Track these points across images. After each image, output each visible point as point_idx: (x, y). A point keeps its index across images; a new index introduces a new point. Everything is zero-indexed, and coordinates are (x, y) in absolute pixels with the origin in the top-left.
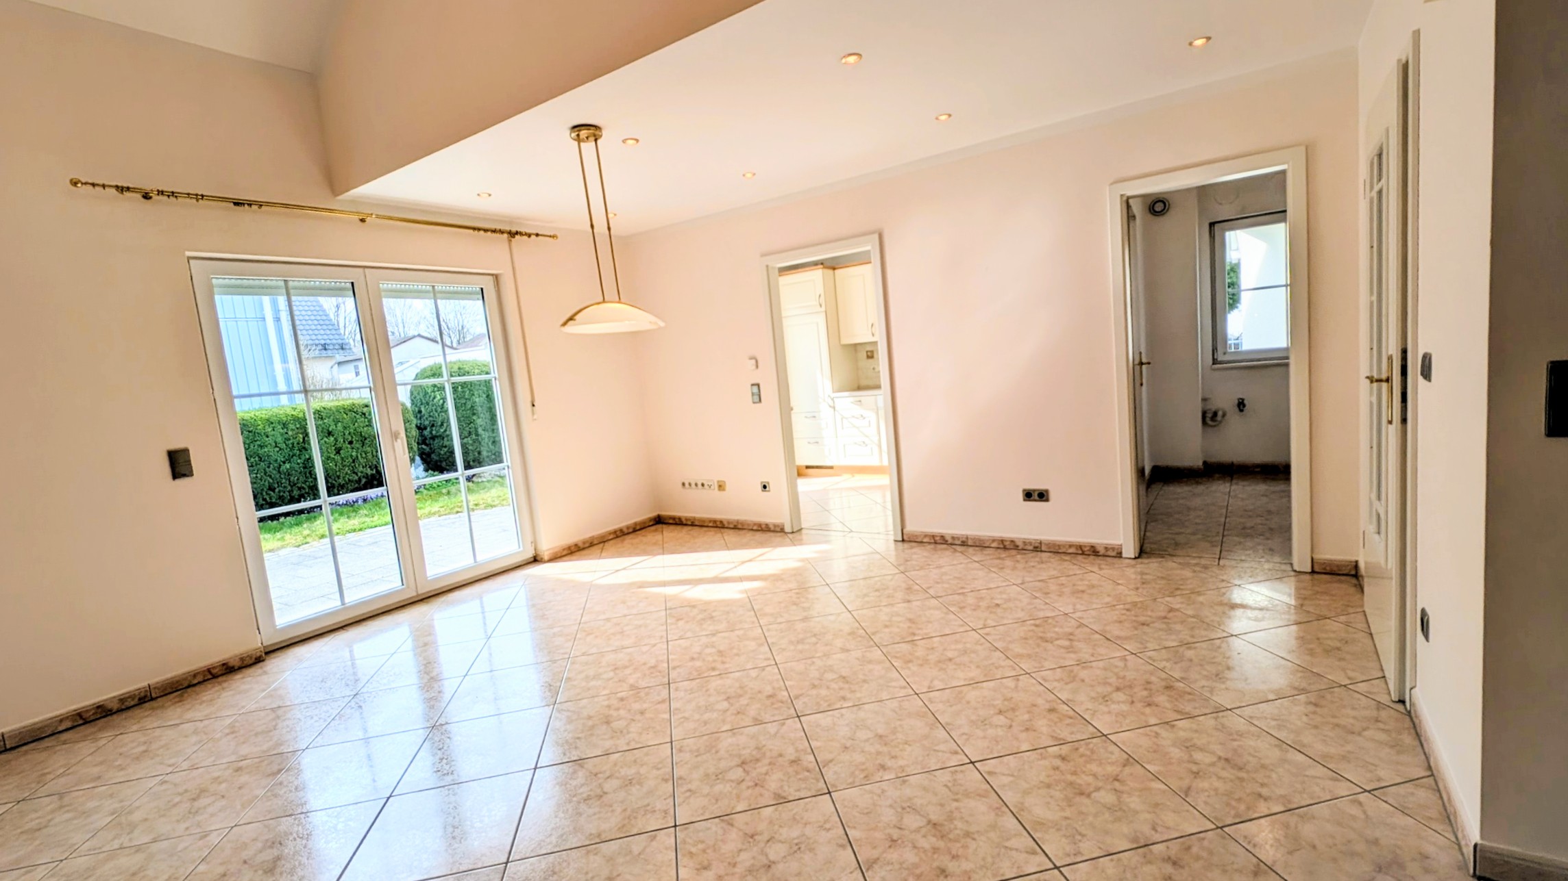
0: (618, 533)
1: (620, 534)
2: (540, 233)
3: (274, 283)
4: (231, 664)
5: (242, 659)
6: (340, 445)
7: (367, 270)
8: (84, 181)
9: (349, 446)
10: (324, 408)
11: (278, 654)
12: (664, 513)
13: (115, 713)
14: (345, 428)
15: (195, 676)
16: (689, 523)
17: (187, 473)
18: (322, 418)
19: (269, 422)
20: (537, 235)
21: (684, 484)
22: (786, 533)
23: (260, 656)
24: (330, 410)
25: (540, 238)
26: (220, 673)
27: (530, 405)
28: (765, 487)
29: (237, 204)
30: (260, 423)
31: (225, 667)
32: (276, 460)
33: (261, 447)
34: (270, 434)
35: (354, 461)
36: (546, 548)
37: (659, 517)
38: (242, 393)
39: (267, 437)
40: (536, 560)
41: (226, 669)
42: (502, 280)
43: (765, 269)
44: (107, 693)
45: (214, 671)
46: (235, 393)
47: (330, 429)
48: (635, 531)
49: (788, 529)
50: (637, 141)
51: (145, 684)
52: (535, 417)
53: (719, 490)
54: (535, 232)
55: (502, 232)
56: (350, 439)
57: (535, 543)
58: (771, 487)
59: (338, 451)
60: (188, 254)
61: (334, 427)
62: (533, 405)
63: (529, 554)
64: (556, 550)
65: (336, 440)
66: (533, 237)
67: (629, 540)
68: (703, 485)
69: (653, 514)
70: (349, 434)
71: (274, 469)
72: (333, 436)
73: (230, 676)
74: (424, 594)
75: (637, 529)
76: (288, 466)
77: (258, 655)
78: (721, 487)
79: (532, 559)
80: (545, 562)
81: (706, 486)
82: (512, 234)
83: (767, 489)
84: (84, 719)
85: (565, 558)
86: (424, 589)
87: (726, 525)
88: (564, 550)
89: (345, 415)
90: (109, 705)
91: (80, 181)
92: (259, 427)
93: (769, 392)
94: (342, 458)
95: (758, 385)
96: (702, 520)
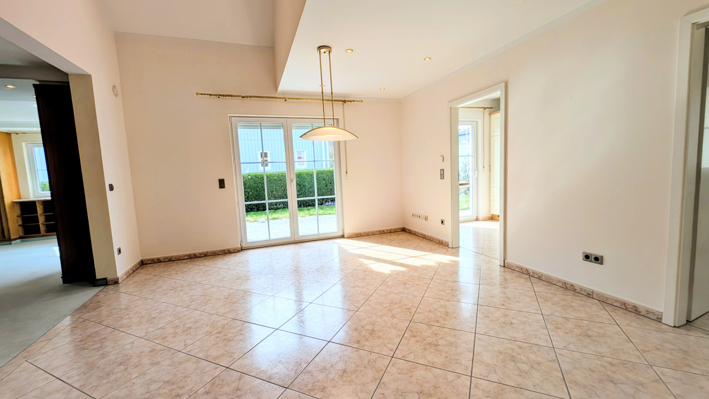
0: (381, 232)
1: (382, 233)
2: (354, 100)
3: (257, 124)
4: (231, 251)
5: (234, 250)
6: (327, 184)
7: (287, 119)
8: (199, 93)
9: (330, 184)
10: (324, 171)
11: (246, 251)
12: (407, 227)
13: (198, 257)
14: (329, 178)
15: (220, 252)
16: (414, 233)
17: (223, 186)
18: (323, 174)
19: (307, 174)
20: (354, 101)
21: (413, 215)
22: (449, 247)
23: (239, 250)
24: (326, 171)
25: (354, 102)
26: (227, 253)
27: (345, 173)
28: (442, 222)
29: (243, 97)
30: (304, 174)
31: (229, 251)
32: (308, 187)
33: (304, 182)
34: (307, 178)
35: (331, 190)
36: (347, 232)
37: (404, 228)
38: (244, 162)
39: (306, 179)
40: (343, 237)
41: (229, 252)
42: (340, 120)
43: (449, 108)
44: (197, 251)
45: (226, 252)
46: (242, 161)
47: (325, 178)
48: (390, 232)
49: (450, 246)
50: (352, 50)
51: (206, 251)
52: (347, 178)
53: (425, 220)
54: (353, 100)
55: (339, 101)
56: (330, 182)
57: (343, 230)
58: (445, 222)
59: (326, 186)
60: (229, 115)
61: (326, 178)
62: (347, 173)
63: (340, 234)
64: (351, 234)
65: (326, 182)
66: (352, 102)
67: (385, 236)
68: (419, 216)
69: (402, 227)
70: (330, 180)
71: (307, 190)
72: (325, 180)
73: (229, 255)
74: (297, 241)
75: (391, 232)
76: (311, 189)
77: (239, 249)
78: (426, 219)
79: (342, 236)
80: (345, 238)
81: (420, 217)
82: (344, 101)
83: (443, 223)
84: (191, 257)
85: (353, 238)
86: (297, 239)
87: (427, 238)
88: (354, 235)
89: (330, 174)
90: (197, 254)
91: (198, 93)
92: (304, 176)
93: (447, 174)
94: (327, 189)
95: (443, 170)
96: (418, 233)
